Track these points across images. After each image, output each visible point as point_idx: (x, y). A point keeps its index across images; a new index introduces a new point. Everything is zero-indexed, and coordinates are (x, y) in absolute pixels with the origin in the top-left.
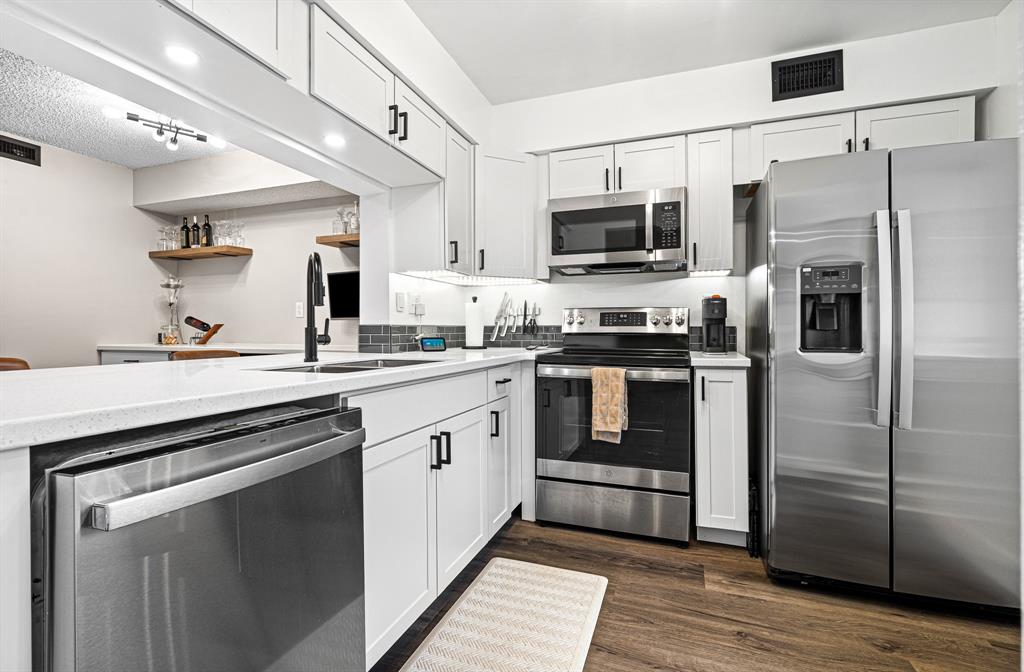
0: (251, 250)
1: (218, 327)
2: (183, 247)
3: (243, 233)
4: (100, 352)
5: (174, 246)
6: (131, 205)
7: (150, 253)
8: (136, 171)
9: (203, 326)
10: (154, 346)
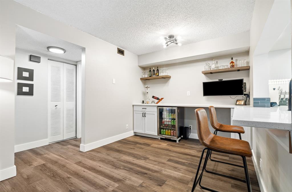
0: (170, 76)
1: (162, 99)
2: (150, 76)
3: (167, 71)
4: (133, 106)
5: (146, 76)
6: (137, 65)
7: (141, 78)
8: (139, 56)
9: (158, 99)
10: (141, 104)
